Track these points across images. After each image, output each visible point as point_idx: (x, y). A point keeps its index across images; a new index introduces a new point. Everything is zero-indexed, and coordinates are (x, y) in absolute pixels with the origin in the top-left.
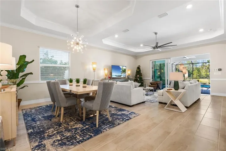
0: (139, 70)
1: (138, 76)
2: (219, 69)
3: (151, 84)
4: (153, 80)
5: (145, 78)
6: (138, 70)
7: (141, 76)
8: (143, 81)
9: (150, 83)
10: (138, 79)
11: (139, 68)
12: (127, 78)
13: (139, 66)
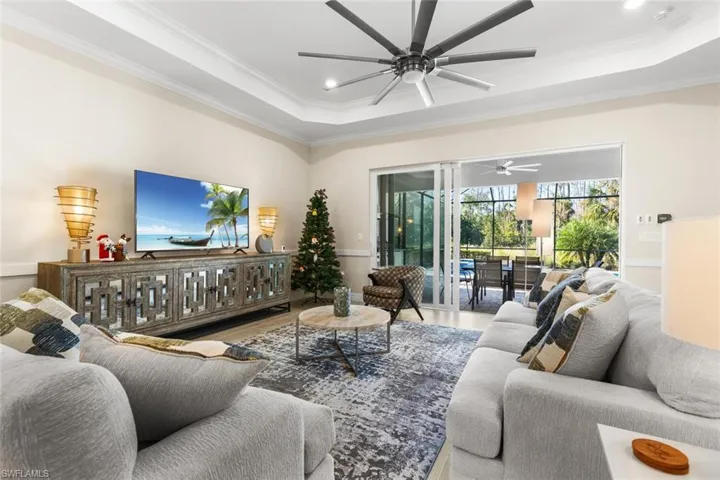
0: (319, 214)
1: (314, 241)
2: (659, 216)
3: (375, 283)
4: (382, 263)
5: (348, 252)
6: (315, 213)
7: (330, 239)
8: (337, 264)
9: (370, 276)
10: (316, 258)
11: (318, 202)
12: (252, 250)
13: (321, 192)
